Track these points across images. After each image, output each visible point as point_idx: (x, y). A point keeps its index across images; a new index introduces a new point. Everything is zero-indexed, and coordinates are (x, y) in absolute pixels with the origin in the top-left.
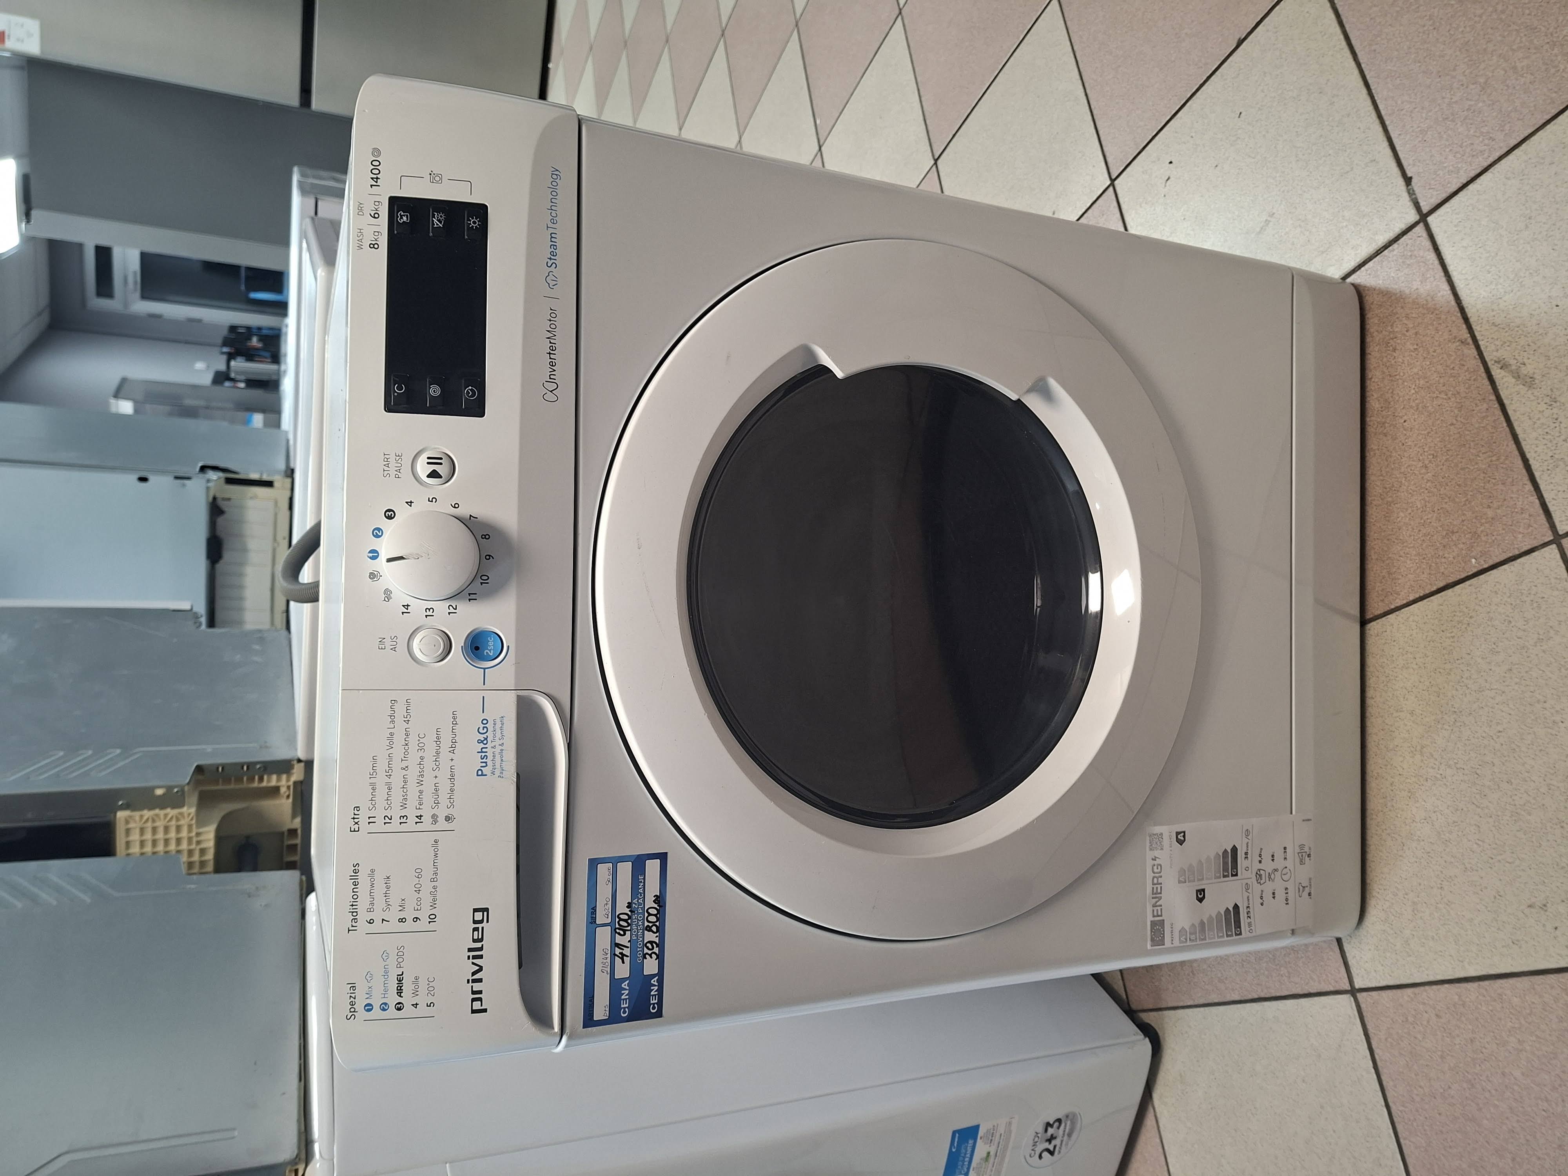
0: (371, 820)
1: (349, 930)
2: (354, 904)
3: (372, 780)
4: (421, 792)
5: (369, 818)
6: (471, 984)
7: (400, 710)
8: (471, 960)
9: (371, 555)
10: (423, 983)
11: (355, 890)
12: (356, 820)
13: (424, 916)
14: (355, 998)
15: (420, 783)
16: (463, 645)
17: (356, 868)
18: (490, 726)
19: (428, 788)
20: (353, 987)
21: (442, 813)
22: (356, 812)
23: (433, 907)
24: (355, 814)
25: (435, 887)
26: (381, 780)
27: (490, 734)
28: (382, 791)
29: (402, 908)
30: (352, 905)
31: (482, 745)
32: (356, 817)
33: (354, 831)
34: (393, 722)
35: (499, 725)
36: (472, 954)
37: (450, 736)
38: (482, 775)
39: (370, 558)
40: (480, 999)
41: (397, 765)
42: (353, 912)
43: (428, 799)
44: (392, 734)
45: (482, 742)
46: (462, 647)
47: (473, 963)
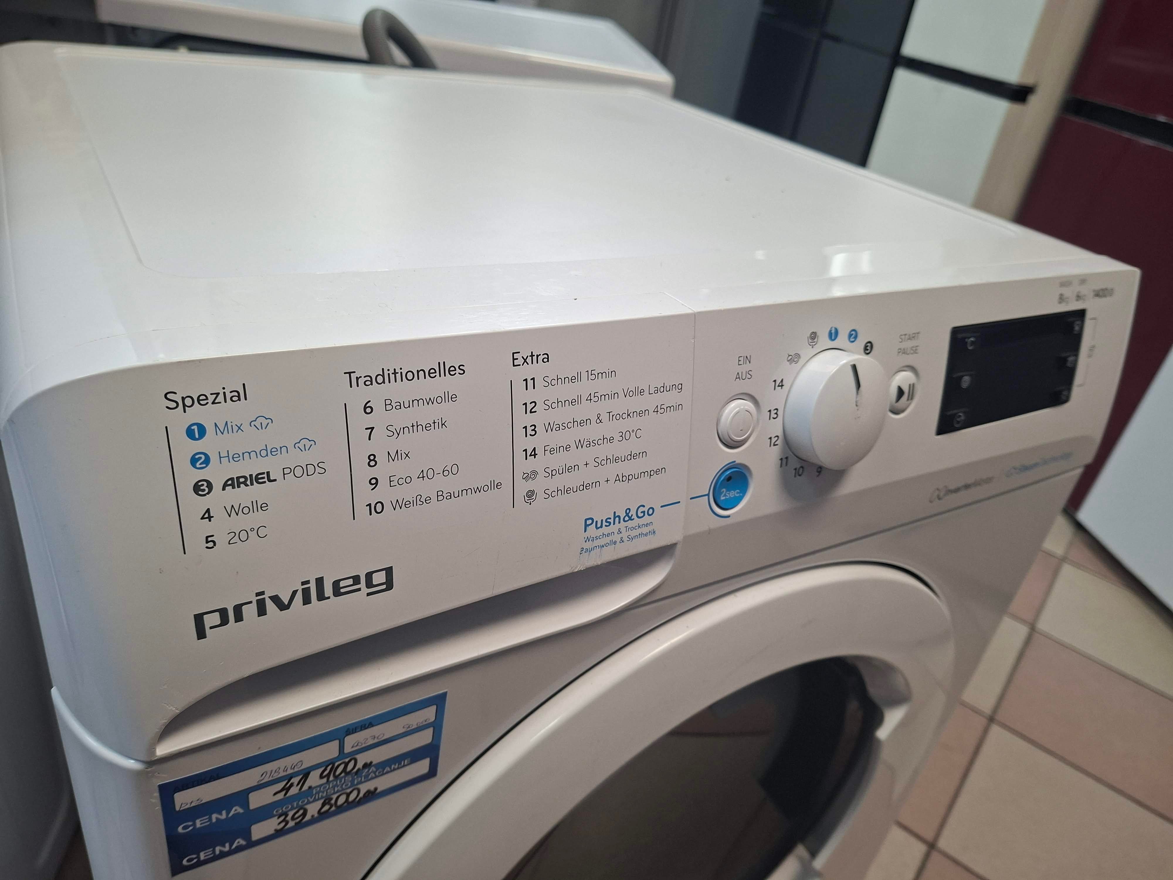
0: (530, 383)
1: (350, 373)
2: (398, 376)
3: (584, 376)
4: (567, 448)
5: (533, 379)
6: (254, 599)
7: (670, 398)
8: (300, 588)
9: (833, 331)
10: (255, 519)
11: (421, 373)
12: (529, 360)
13: (383, 493)
14: (213, 403)
15: (580, 444)
16: (737, 462)
17: (458, 371)
18: (647, 519)
19: (575, 457)
20: (238, 396)
21: (538, 485)
22: (540, 358)
23: (398, 505)
24: (538, 356)
25: (428, 500)
26: (585, 387)
27: (636, 521)
28: (567, 391)
29: (394, 456)
30: (395, 373)
31: (623, 515)
32: (535, 358)
33: (514, 359)
34: (657, 391)
35: (645, 530)
36: (313, 586)
37: (636, 471)
38: (586, 525)
39: (830, 331)
40: (224, 621)
41: (603, 407)
42: (383, 376)
43: (557, 461)
44: (642, 392)
45: (627, 515)
46: (735, 461)
47: (295, 593)
